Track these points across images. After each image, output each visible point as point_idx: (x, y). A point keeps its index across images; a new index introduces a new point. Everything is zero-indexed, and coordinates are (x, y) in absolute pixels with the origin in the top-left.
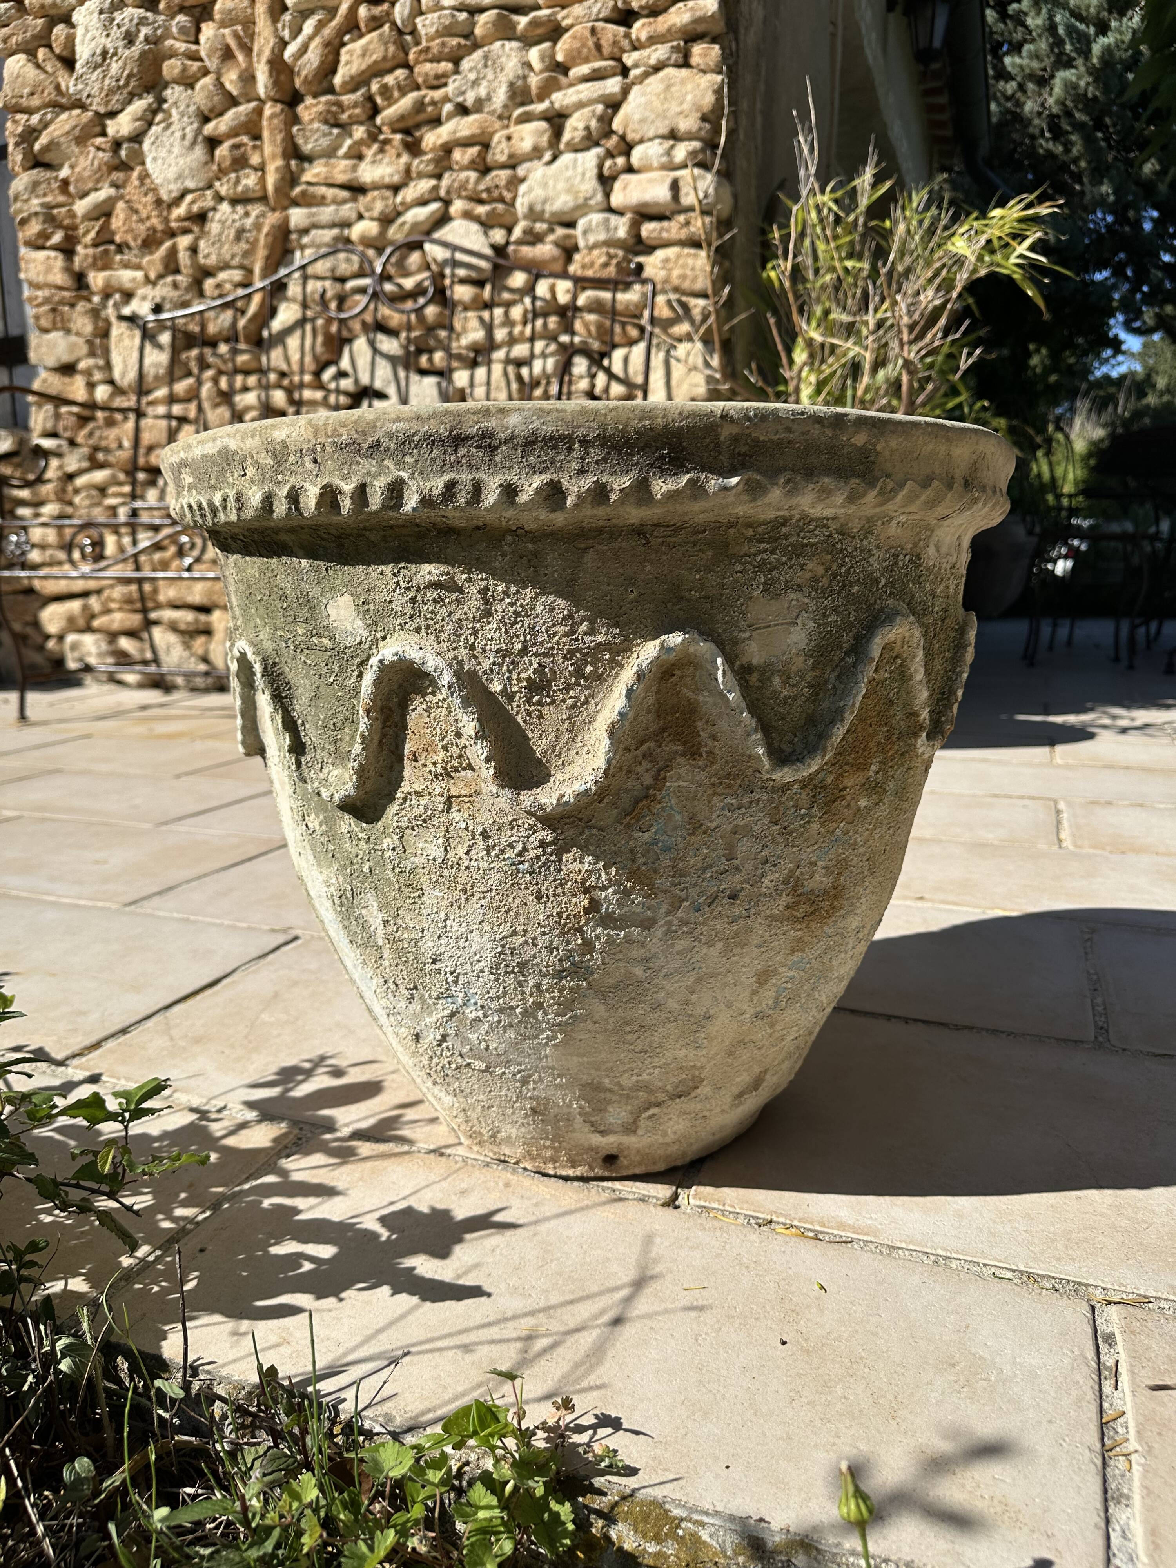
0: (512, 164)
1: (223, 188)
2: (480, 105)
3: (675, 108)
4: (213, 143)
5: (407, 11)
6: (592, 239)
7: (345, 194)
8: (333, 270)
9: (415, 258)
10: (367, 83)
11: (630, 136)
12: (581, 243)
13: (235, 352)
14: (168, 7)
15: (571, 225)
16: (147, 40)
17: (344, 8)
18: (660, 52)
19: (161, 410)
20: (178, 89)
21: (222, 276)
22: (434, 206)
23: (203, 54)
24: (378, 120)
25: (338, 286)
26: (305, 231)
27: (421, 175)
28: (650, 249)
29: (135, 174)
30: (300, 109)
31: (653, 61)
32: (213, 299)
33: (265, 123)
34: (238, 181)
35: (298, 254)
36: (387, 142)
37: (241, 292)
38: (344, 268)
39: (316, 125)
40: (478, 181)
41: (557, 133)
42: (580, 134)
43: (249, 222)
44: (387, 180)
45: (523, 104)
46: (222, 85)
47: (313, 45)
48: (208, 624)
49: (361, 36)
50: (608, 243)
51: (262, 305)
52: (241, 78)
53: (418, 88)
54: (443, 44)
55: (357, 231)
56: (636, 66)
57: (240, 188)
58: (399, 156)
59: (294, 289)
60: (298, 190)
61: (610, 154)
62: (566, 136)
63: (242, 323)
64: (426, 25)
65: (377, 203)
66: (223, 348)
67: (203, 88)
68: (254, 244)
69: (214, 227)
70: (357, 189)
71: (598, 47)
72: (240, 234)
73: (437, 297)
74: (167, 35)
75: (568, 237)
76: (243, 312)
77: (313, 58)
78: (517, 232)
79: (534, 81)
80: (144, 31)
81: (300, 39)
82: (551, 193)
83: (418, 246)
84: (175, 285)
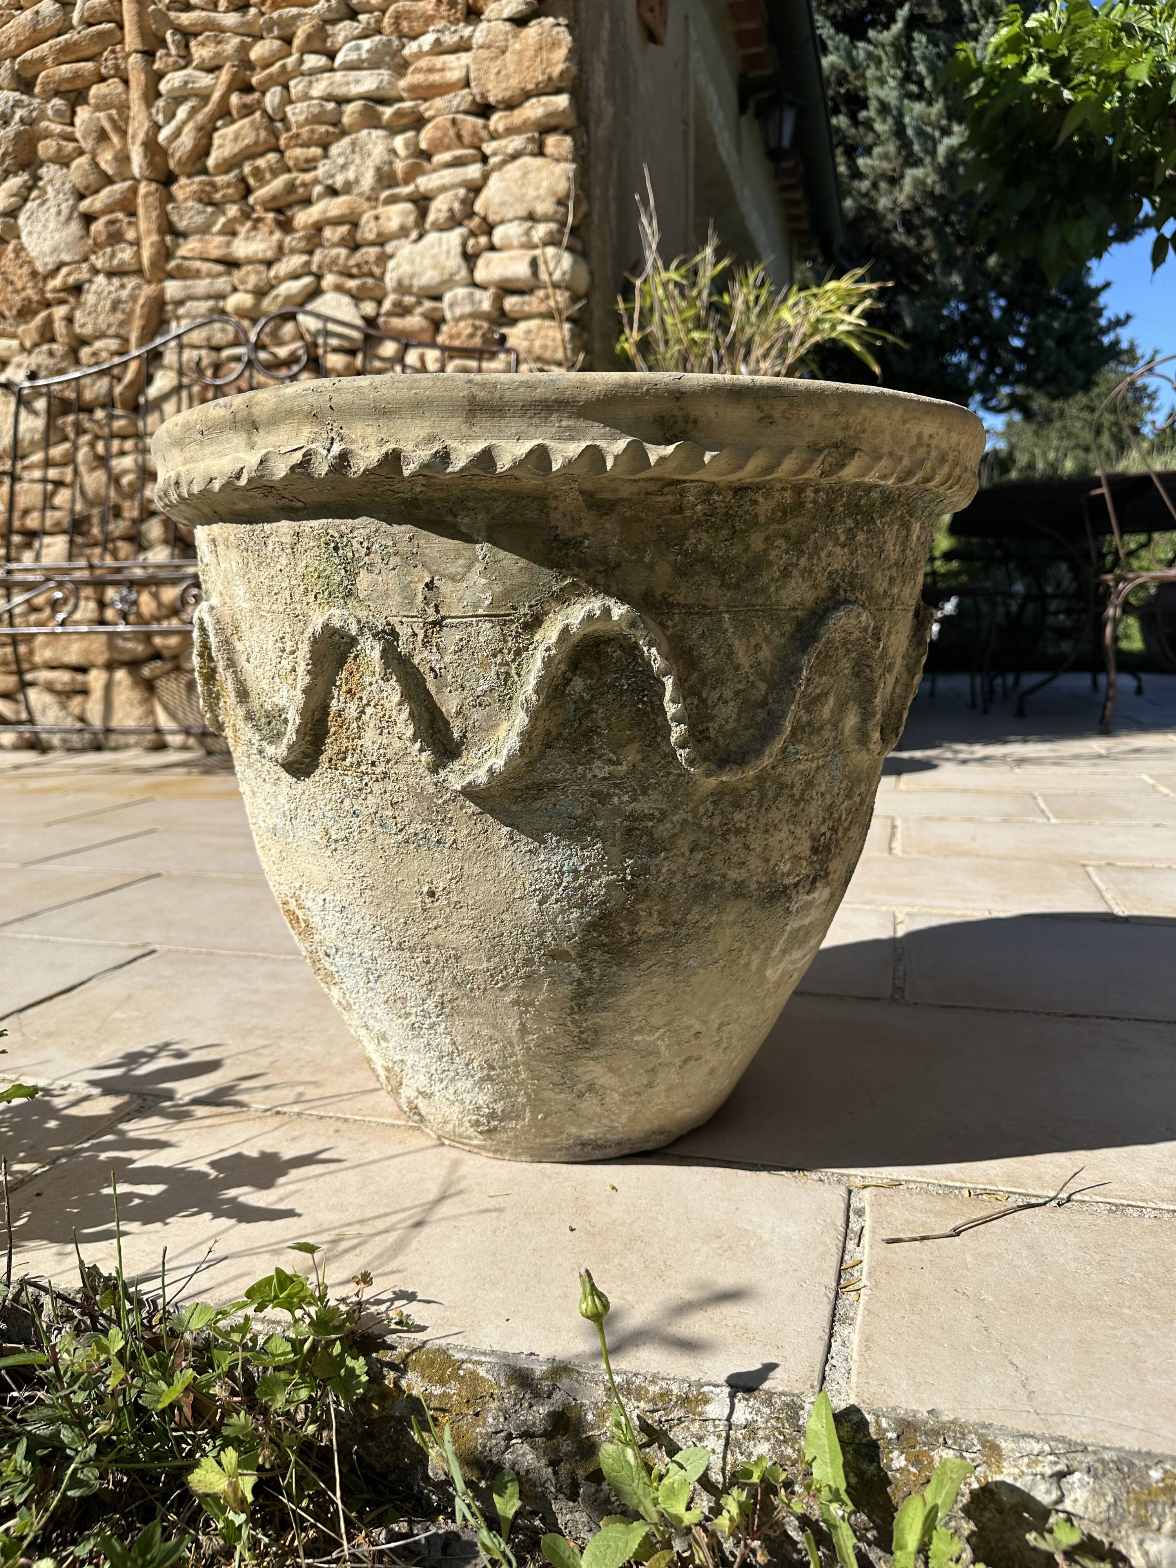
0: (381, 241)
1: (99, 262)
2: (348, 187)
3: (531, 193)
4: (88, 219)
5: (277, 100)
6: (458, 311)
7: (219, 268)
8: (208, 339)
9: (288, 328)
10: (239, 165)
11: (492, 218)
12: (448, 315)
13: (111, 417)
14: (44, 91)
15: (438, 298)
16: (22, 121)
17: (216, 96)
18: (516, 143)
19: (37, 474)
20: (53, 168)
21: (98, 345)
22: (307, 280)
23: (78, 135)
24: (251, 200)
25: (214, 354)
26: (180, 303)
27: (293, 251)
28: (513, 321)
29: (11, 247)
30: (175, 188)
31: (510, 150)
32: (90, 366)
33: (140, 201)
34: (113, 255)
35: (174, 324)
36: (259, 220)
37: (117, 360)
38: (219, 338)
39: (190, 203)
40: (348, 257)
41: (423, 213)
42: (443, 216)
43: (124, 294)
44: (260, 256)
45: (389, 187)
46: (97, 165)
47: (186, 129)
48: (85, 683)
49: (233, 122)
50: (474, 315)
51: (138, 372)
52: (116, 158)
53: (289, 170)
54: (312, 131)
55: (232, 303)
56: (495, 154)
57: (115, 262)
58: (271, 233)
59: (170, 357)
60: (172, 264)
61: (473, 234)
62: (431, 217)
63: (118, 389)
64: (296, 113)
65: (251, 277)
66: (100, 414)
67: (78, 167)
68: (130, 315)
69: (89, 298)
70: (231, 264)
71: (459, 137)
72: (116, 305)
73: (311, 365)
74: (43, 116)
75: (435, 309)
76: (119, 380)
77: (187, 141)
78: (387, 305)
79: (400, 166)
80: (19, 113)
81: (174, 124)
82: (418, 269)
83: (292, 317)
84: (51, 354)
